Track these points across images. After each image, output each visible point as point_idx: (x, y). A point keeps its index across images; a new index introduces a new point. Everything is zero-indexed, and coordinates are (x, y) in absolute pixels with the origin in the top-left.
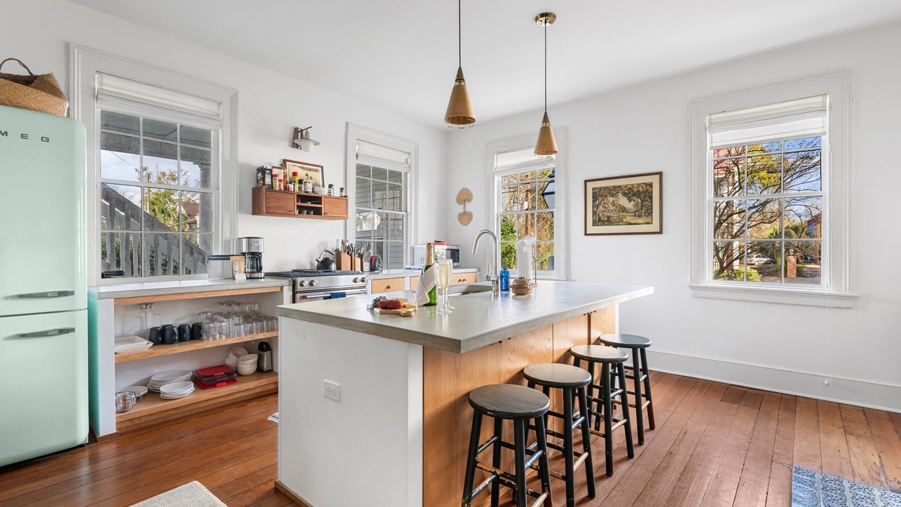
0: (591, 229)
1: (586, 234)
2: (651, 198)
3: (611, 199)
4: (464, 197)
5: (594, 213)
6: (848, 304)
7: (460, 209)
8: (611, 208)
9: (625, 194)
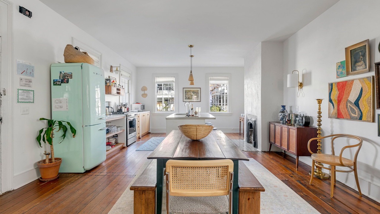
0: (185, 100)
1: (183, 101)
2: (198, 93)
3: (189, 93)
4: (144, 89)
5: (185, 96)
6: (231, 115)
7: (143, 92)
8: (189, 95)
9: (192, 92)
